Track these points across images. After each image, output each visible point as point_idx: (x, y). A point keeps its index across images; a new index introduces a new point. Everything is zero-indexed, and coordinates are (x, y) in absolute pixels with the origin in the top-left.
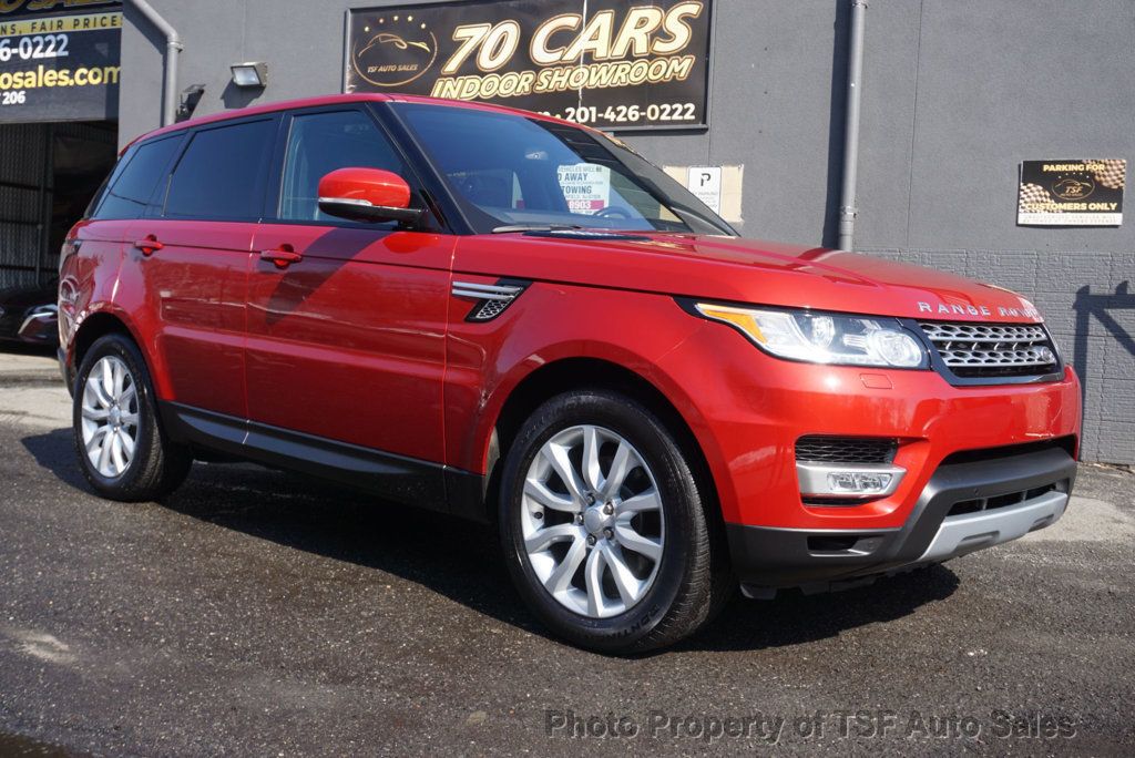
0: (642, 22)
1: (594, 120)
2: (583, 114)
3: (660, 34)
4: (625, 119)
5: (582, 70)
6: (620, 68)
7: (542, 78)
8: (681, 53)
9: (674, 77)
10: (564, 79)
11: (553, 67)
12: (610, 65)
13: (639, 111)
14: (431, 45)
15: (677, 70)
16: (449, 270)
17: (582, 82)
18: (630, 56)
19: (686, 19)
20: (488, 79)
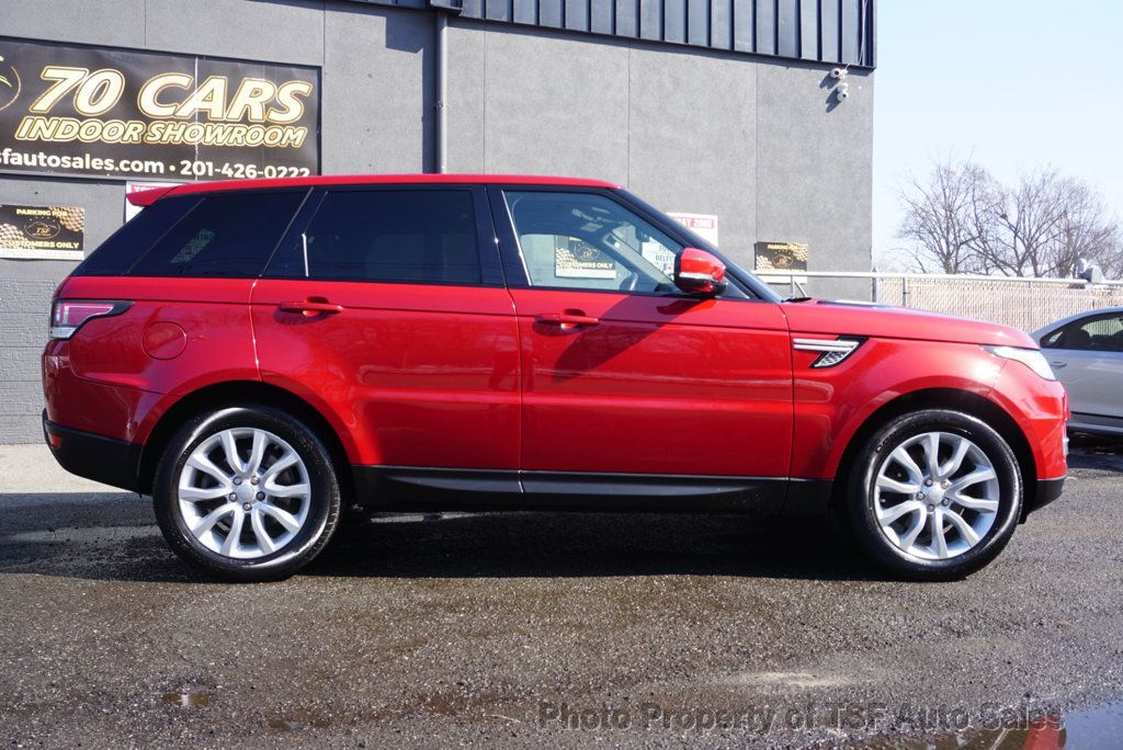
0: (256, 93)
1: (211, 174)
2: (199, 169)
3: (272, 105)
5: (198, 127)
6: (236, 130)
7: (154, 129)
8: (296, 124)
9: (290, 144)
10: (179, 134)
11: (166, 120)
12: (226, 126)
13: (257, 170)
14: (14, 82)
15: (292, 138)
17: (198, 138)
18: (245, 120)
19: (298, 96)
20: (87, 124)
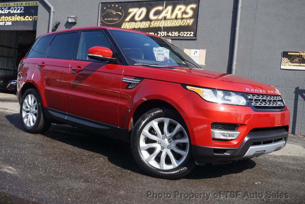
0: (180, 9)
1: (166, 35)
2: (163, 34)
3: (185, 12)
4: (174, 36)
5: (163, 21)
6: (174, 21)
7: (152, 23)
8: (190, 18)
9: (188, 25)
10: (158, 24)
11: (155, 20)
12: (171, 20)
13: (178, 33)
14: (122, 13)
15: (189, 23)
16: (122, 75)
17: (163, 25)
18: (176, 18)
19: (192, 9)
20: (137, 23)
